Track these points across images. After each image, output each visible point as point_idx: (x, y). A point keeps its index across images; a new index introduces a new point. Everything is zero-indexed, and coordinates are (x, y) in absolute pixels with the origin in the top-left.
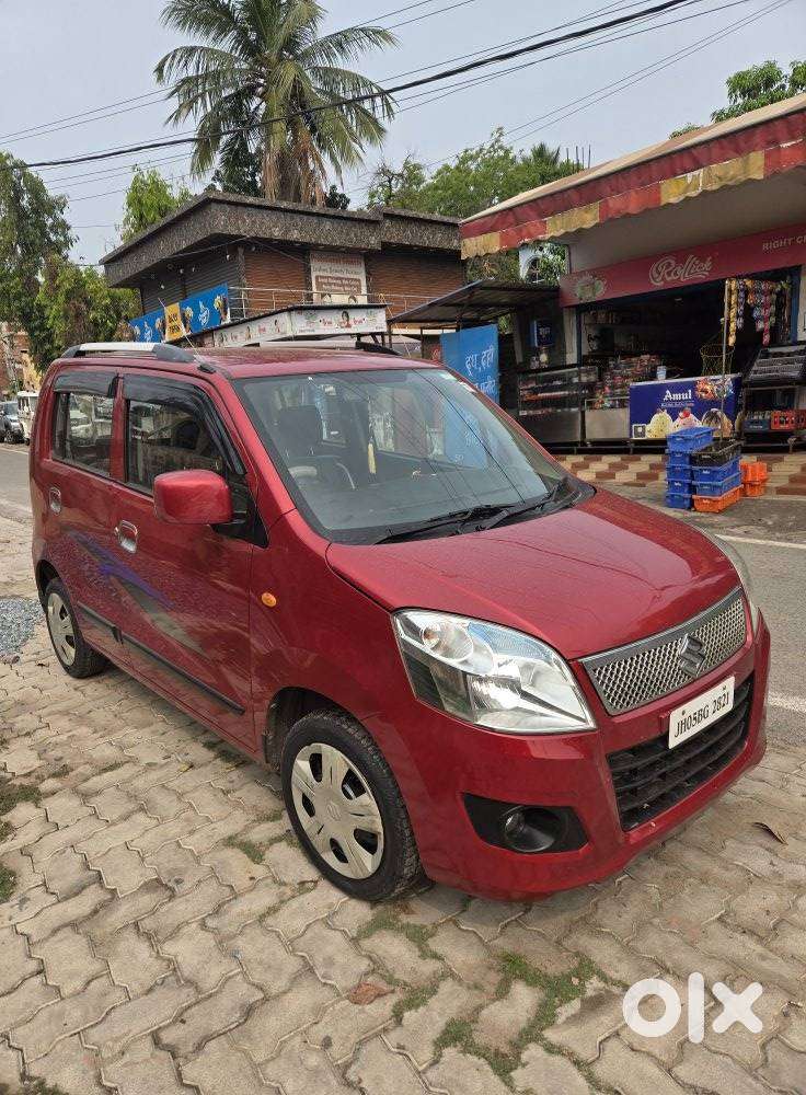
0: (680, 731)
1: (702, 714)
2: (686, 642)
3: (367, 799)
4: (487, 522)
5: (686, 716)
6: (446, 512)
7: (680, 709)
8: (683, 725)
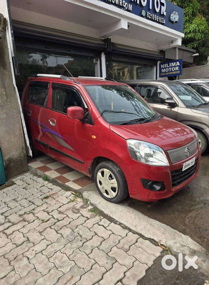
0: (185, 168)
1: (189, 165)
2: (187, 149)
3: (114, 180)
4: (142, 122)
5: (186, 164)
6: (134, 119)
7: (185, 163)
8: (186, 166)
